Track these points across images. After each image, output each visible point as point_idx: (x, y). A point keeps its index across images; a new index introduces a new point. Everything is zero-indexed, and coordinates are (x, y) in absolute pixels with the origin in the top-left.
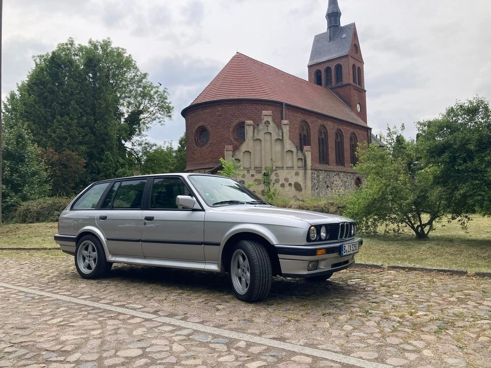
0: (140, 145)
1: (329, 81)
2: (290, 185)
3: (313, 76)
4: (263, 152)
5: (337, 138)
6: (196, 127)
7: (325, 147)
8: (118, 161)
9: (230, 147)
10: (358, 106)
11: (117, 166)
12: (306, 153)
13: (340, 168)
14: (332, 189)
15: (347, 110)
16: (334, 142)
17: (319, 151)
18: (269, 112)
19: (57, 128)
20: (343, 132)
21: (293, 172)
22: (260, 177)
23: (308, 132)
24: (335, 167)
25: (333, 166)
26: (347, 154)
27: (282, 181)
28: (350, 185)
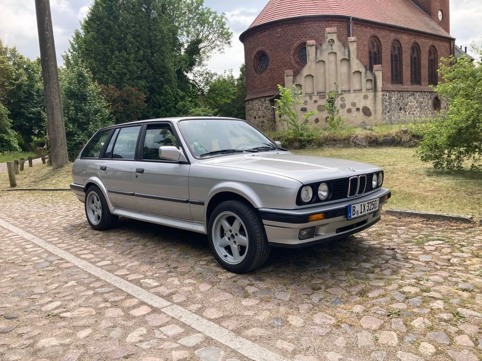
0: (201, 75)
2: (358, 109)
4: (327, 75)
5: (413, 53)
6: (255, 53)
7: (398, 65)
8: (177, 94)
9: (290, 72)
10: (440, 13)
11: (176, 99)
12: (376, 73)
13: (416, 87)
14: (405, 112)
15: (427, 19)
16: (410, 58)
17: (392, 69)
18: (334, 29)
19: (116, 64)
20: (421, 46)
21: (362, 95)
22: (323, 102)
23: (378, 50)
24: (409, 87)
25: (407, 86)
26: (425, 72)
27: (348, 106)
28: (427, 106)
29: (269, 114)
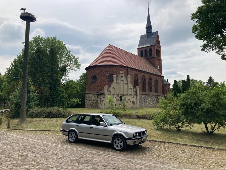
0: (66, 80)
1: (146, 55)
2: (130, 102)
3: (140, 53)
4: (120, 88)
7: (144, 85)
10: (158, 66)
12: (137, 89)
13: (150, 93)
14: (147, 102)
15: (154, 68)
16: (148, 82)
17: (142, 86)
18: (123, 72)
19: (39, 77)
20: (152, 78)
21: (132, 96)
22: (119, 98)
23: (137, 78)
25: (147, 93)
26: (153, 88)
27: (127, 100)
28: (155, 100)
29: (96, 100)
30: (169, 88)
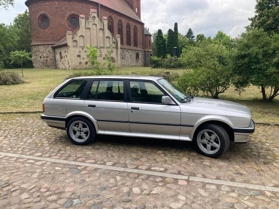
4: (92, 37)
7: (121, 34)
10: (137, 9)
12: (117, 39)
13: (128, 47)
14: (125, 60)
15: (131, 11)
16: (126, 31)
18: (95, 10)
20: (130, 25)
23: (112, 24)
24: (126, 46)
25: (125, 46)
26: (132, 39)
27: (103, 56)
28: (134, 57)
29: (51, 56)
30: (150, 41)
